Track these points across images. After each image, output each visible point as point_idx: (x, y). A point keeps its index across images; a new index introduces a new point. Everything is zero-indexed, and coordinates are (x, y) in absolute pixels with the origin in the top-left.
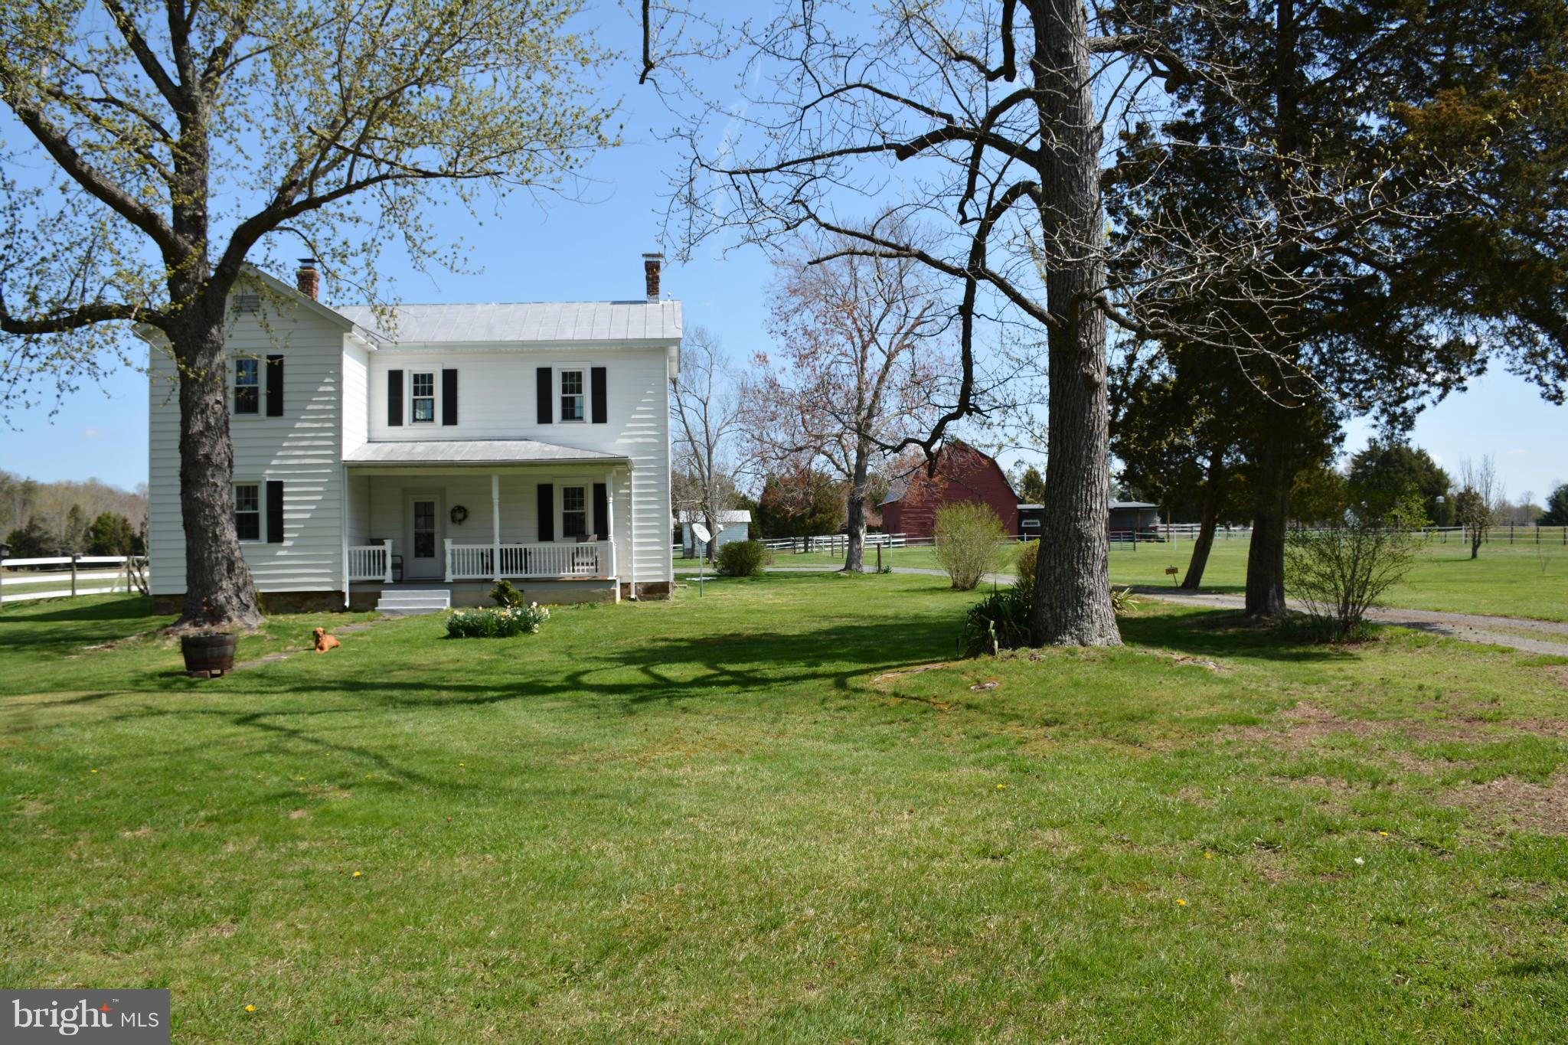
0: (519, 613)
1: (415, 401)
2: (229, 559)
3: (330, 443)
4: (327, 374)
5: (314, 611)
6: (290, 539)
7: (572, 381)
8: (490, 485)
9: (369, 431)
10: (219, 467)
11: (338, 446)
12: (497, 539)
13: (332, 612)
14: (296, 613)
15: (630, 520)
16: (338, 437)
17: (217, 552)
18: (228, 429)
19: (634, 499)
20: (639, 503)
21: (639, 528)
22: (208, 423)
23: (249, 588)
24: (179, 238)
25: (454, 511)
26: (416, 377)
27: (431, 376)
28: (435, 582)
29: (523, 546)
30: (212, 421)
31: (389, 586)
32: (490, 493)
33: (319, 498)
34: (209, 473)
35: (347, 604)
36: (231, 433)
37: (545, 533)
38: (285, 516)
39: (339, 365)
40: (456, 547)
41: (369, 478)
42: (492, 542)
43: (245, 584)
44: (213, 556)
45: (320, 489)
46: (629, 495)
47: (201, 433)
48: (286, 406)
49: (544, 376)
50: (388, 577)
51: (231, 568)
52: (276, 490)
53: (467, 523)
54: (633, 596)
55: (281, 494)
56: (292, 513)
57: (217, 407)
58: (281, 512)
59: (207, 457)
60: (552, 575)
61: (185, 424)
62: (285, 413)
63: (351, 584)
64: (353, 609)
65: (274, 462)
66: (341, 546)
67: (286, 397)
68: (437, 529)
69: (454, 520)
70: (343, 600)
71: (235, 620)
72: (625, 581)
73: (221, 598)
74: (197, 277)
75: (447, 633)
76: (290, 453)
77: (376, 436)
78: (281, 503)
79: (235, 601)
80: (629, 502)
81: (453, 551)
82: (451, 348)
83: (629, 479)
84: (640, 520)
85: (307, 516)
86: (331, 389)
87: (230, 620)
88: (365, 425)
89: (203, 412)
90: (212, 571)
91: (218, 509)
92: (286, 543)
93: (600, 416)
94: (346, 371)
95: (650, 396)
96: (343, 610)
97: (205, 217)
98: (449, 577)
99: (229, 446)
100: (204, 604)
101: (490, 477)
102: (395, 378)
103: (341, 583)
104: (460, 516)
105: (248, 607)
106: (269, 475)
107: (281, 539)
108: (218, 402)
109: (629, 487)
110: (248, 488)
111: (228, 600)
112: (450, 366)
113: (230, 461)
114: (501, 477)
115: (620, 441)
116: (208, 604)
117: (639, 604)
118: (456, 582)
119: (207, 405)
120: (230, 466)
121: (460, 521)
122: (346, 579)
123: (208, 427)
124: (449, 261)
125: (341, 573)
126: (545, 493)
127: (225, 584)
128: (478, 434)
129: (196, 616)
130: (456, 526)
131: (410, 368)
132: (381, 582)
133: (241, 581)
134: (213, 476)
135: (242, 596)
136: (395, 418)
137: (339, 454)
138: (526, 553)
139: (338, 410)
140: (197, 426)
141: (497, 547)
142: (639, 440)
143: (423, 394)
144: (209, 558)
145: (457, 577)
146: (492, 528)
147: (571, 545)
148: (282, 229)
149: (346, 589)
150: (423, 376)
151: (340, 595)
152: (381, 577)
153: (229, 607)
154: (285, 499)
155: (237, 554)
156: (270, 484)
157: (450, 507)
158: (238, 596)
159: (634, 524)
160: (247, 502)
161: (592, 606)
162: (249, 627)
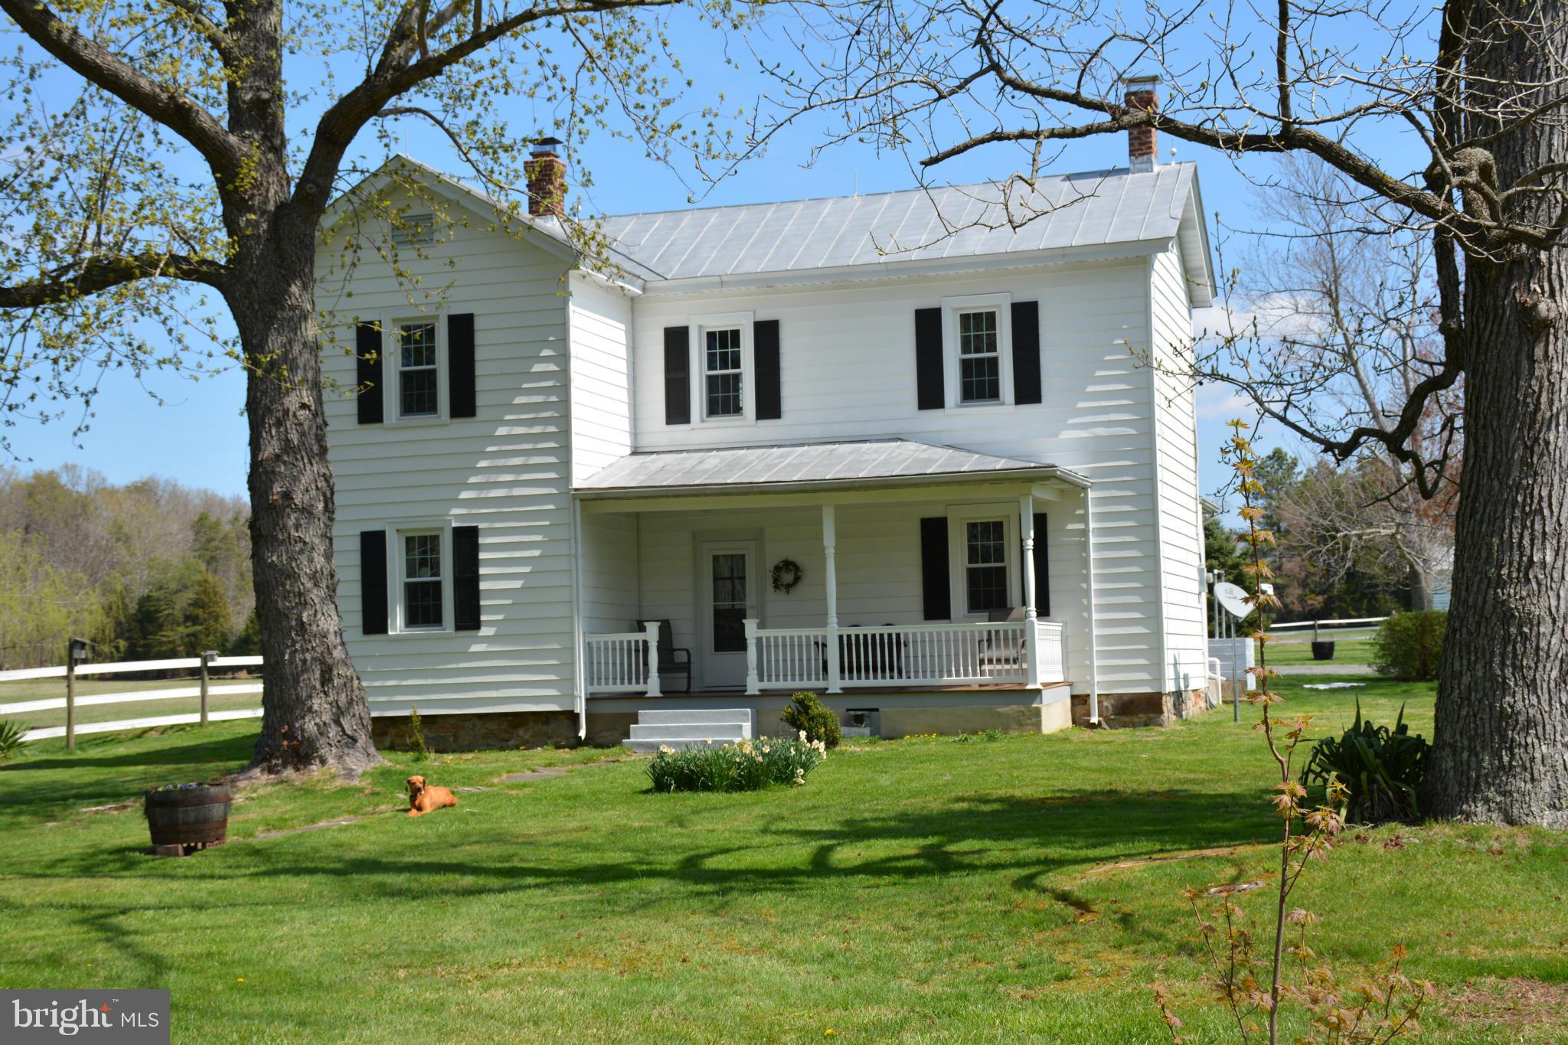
0: (766, 749)
1: (710, 378)
2: (323, 663)
3: (552, 460)
4: (545, 343)
5: (530, 745)
6: (491, 623)
7: (978, 327)
8: (819, 523)
9: (635, 434)
10: (307, 511)
11: (565, 465)
12: (833, 618)
13: (558, 747)
14: (502, 749)
15: (1086, 579)
16: (565, 450)
17: (304, 650)
18: (324, 450)
19: (1092, 540)
20: (1101, 547)
21: (1104, 593)
22: (288, 441)
23: (358, 709)
24: (233, 139)
25: (777, 569)
26: (711, 336)
27: (736, 334)
28: (731, 695)
29: (893, 630)
30: (294, 437)
31: (654, 703)
32: (819, 537)
33: (537, 553)
34: (291, 522)
35: (582, 734)
36: (330, 456)
37: (936, 607)
38: (483, 586)
39: (563, 326)
40: (764, 633)
41: (638, 515)
42: (824, 624)
43: (350, 702)
44: (299, 656)
45: (539, 538)
46: (1085, 533)
47: (278, 457)
48: (480, 400)
49: (928, 323)
50: (653, 686)
51: (326, 679)
52: (467, 540)
53: (801, 590)
54: (1095, 719)
55: (475, 548)
56: (491, 581)
57: (303, 414)
58: (475, 578)
59: (287, 496)
60: (929, 681)
61: (255, 444)
62: (479, 411)
63: (591, 699)
64: (591, 741)
65: (465, 495)
66: (572, 633)
67: (480, 385)
68: (751, 600)
69: (777, 584)
70: (577, 729)
71: (331, 761)
72: (1080, 691)
73: (310, 726)
74: (266, 201)
75: (648, 783)
76: (493, 478)
77: (647, 442)
78: (475, 563)
79: (333, 732)
80: (1084, 546)
81: (759, 640)
82: (767, 282)
83: (1084, 504)
84: (1104, 578)
85: (518, 584)
86: (552, 367)
87: (323, 762)
88: (625, 425)
89: (279, 423)
90: (296, 681)
91: (304, 579)
92: (485, 631)
93: (1029, 391)
94: (575, 335)
95: (1116, 350)
96: (577, 744)
97: (279, 96)
98: (753, 686)
99: (327, 479)
100: (285, 736)
101: (819, 508)
102: (676, 340)
103: (573, 697)
104: (788, 577)
105: (354, 740)
106: (457, 516)
107: (476, 625)
108: (304, 406)
109: (1084, 518)
110: (424, 540)
111: (322, 729)
112: (765, 316)
113: (329, 502)
114: (838, 508)
115: (1067, 435)
116: (290, 736)
117: (1107, 734)
118: (765, 693)
119: (286, 412)
120: (329, 508)
121: (789, 587)
122: (581, 691)
123: (287, 446)
124: (700, 139)
125: (572, 680)
126: (934, 533)
127: (317, 703)
128: (816, 432)
129: (272, 756)
130: (781, 595)
131: (701, 323)
132: (640, 695)
133: (343, 699)
134: (297, 527)
135: (345, 722)
136: (677, 411)
137: (567, 477)
138: (897, 643)
139: (565, 403)
140: (271, 448)
141: (833, 632)
142: (1101, 431)
143: (724, 366)
144: (292, 661)
145: (766, 685)
146: (824, 600)
147: (983, 625)
148: (398, 111)
149: (581, 708)
150: (723, 334)
151: (572, 717)
152: (640, 688)
153: (322, 741)
154: (482, 556)
155: (338, 653)
156: (458, 532)
157: (771, 563)
158: (338, 722)
159: (1094, 586)
160: (423, 563)
161: (991, 738)
162: (349, 774)
